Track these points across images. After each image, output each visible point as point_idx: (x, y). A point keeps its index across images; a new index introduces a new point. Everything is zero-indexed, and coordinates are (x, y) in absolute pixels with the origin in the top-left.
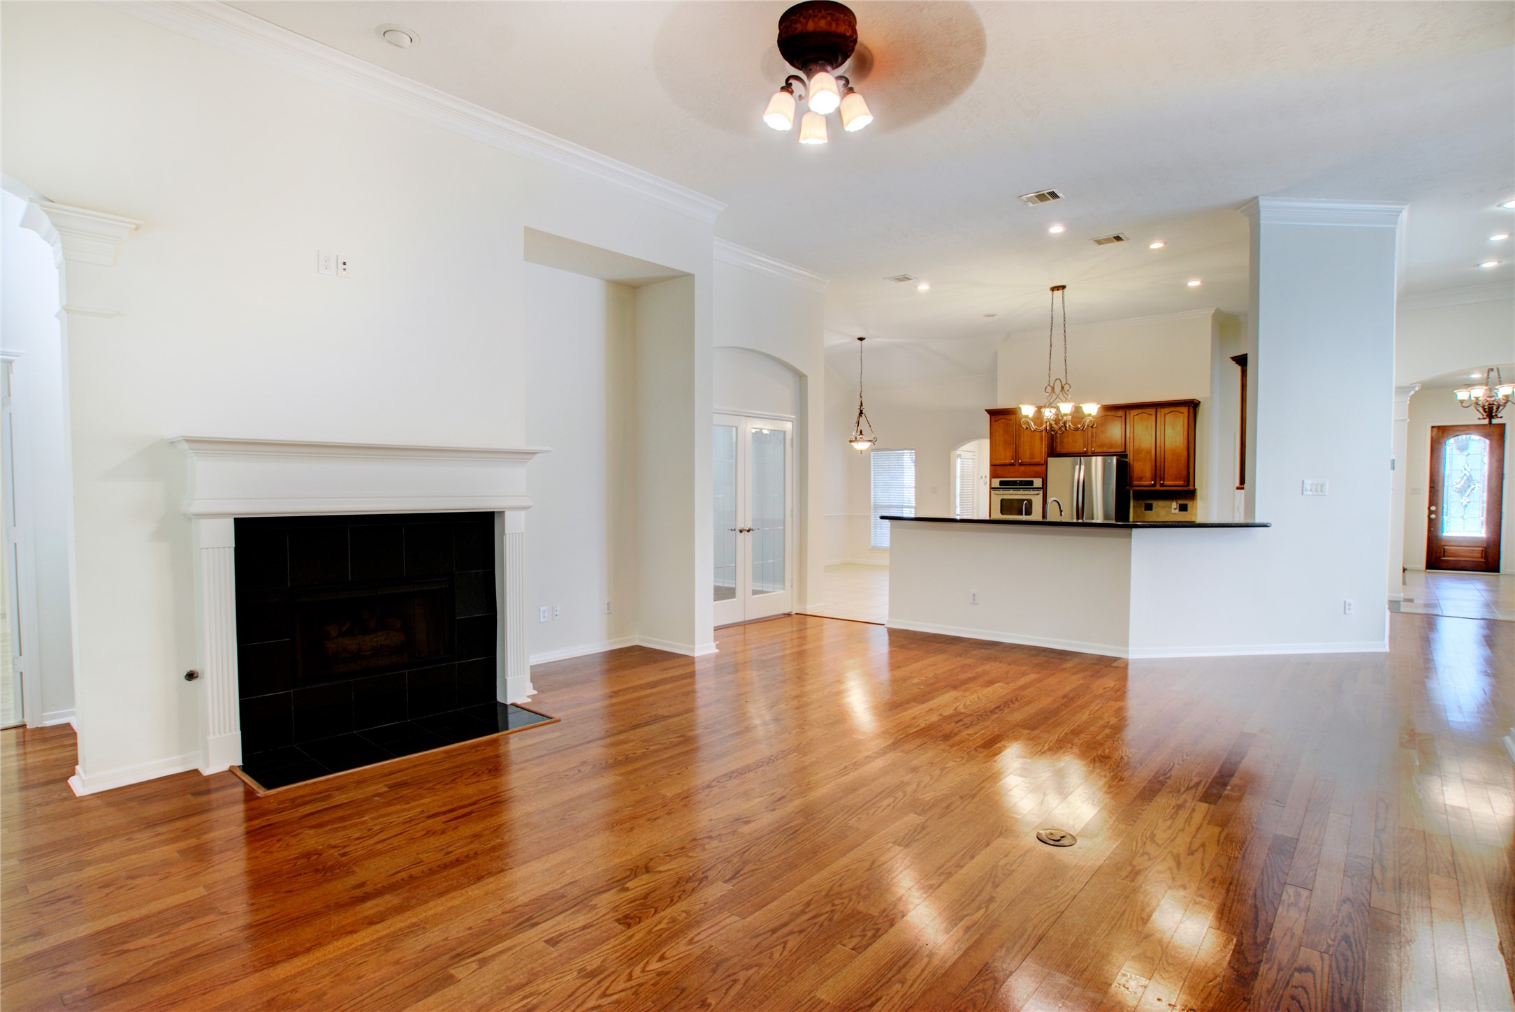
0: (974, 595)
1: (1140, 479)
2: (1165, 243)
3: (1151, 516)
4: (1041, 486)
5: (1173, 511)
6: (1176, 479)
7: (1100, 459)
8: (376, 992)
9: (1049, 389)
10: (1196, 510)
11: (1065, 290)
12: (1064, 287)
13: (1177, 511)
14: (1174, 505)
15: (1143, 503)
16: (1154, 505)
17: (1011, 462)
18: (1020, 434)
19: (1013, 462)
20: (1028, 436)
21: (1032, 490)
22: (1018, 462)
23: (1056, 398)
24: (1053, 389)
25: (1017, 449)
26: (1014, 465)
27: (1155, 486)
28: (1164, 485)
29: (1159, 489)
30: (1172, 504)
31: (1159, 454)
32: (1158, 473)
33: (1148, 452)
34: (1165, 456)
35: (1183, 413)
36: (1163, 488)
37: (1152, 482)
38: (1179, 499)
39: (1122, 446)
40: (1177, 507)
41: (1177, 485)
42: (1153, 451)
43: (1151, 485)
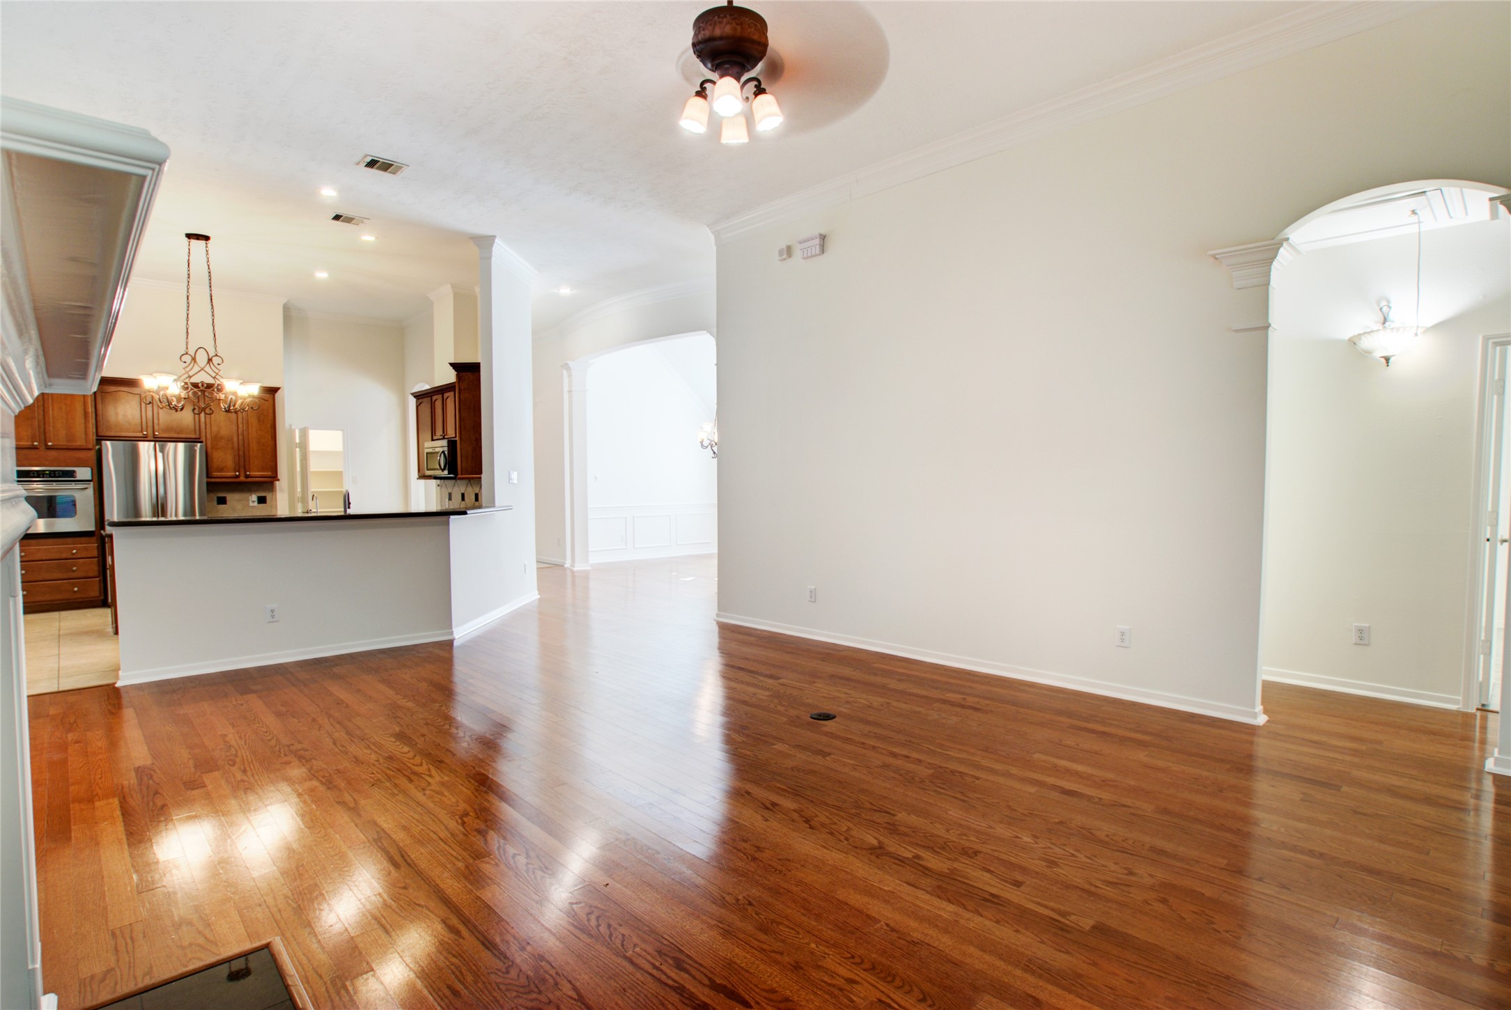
0: (272, 611)
1: (221, 470)
2: (377, 238)
3: (225, 511)
4: (90, 478)
5: (251, 504)
6: (263, 470)
7: (181, 446)
8: (1143, 965)
9: (187, 358)
10: (276, 502)
11: (210, 242)
12: (207, 238)
13: (256, 504)
14: (254, 497)
15: (214, 497)
16: (228, 499)
17: (33, 445)
18: (46, 405)
19: (37, 445)
20: (61, 409)
21: (73, 483)
22: (46, 445)
23: (200, 371)
24: (194, 359)
25: (42, 426)
26: (38, 448)
27: (239, 478)
28: (250, 476)
29: (244, 481)
30: (250, 497)
31: (242, 443)
32: (242, 463)
33: (229, 440)
34: (248, 445)
35: (268, 401)
36: (249, 480)
37: (237, 473)
38: (257, 491)
39: (196, 431)
40: (255, 499)
41: (265, 476)
42: (235, 439)
43: (234, 476)
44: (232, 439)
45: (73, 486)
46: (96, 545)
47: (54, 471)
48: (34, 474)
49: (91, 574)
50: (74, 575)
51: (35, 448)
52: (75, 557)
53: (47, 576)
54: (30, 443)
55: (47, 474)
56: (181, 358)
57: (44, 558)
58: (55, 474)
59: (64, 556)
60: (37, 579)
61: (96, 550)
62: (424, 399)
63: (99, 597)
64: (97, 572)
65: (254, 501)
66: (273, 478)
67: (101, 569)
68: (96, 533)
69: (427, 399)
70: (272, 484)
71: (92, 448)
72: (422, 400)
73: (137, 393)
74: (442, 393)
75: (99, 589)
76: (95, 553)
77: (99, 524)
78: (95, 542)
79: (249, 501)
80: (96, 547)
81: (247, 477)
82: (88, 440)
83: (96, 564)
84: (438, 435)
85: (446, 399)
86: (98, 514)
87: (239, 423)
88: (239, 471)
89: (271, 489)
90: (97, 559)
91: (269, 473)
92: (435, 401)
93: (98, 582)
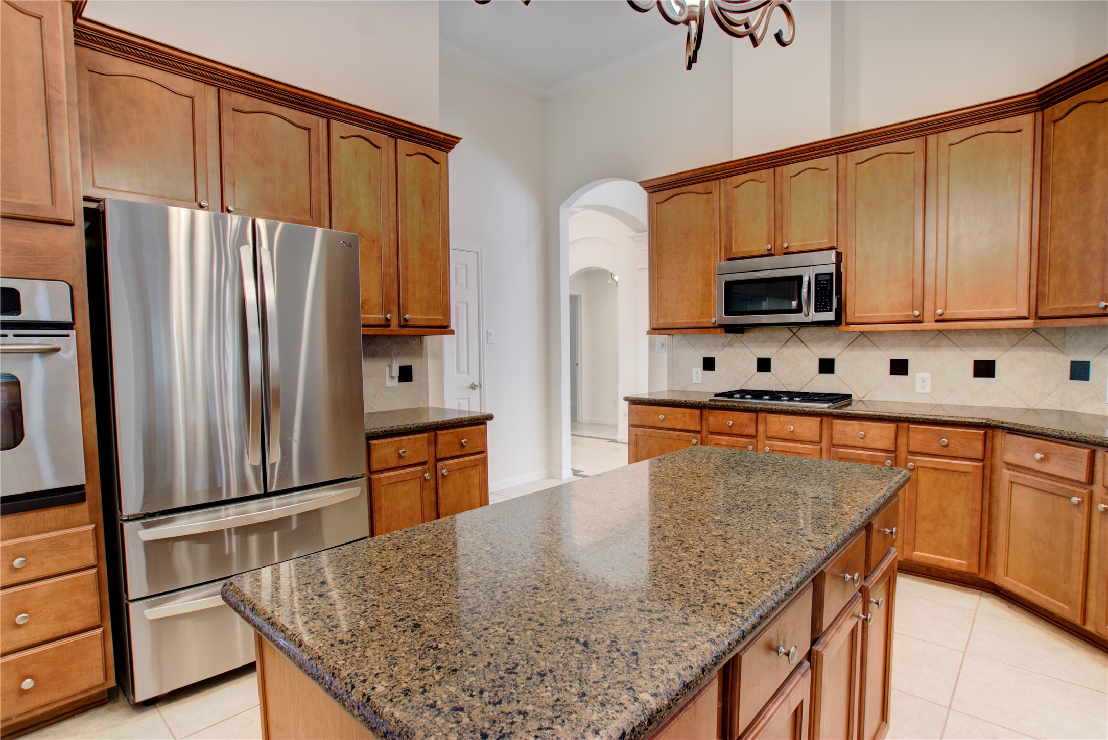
5: (389, 383)
6: (428, 310)
13: (395, 383)
14: (395, 369)
21: (11, 333)
27: (389, 326)
28: (409, 323)
29: (396, 333)
30: (387, 368)
31: (395, 249)
32: (396, 294)
33: (374, 241)
34: (406, 255)
35: (438, 163)
36: (406, 331)
37: (388, 316)
38: (398, 355)
39: (313, 212)
40: (396, 373)
41: (433, 323)
42: (384, 240)
43: (383, 322)
44: (378, 238)
46: (92, 528)
49: (75, 624)
50: (21, 637)
52: (20, 577)
61: (92, 544)
62: (684, 188)
63: (103, 684)
64: (97, 613)
65: (392, 377)
66: (443, 328)
67: (106, 597)
68: (88, 490)
69: (700, 187)
70: (422, 342)
71: (70, 218)
72: (675, 191)
73: (183, 92)
74: (774, 166)
75: (100, 663)
76: (88, 553)
77: (96, 462)
78: (87, 519)
79: (388, 377)
80: (90, 535)
81: (404, 324)
82: (59, 193)
83: (93, 587)
84: (746, 249)
85: (792, 177)
86: (95, 431)
87: (391, 205)
88: (389, 312)
89: (419, 352)
90: (94, 570)
91: (436, 318)
92: (737, 187)
93: (98, 643)
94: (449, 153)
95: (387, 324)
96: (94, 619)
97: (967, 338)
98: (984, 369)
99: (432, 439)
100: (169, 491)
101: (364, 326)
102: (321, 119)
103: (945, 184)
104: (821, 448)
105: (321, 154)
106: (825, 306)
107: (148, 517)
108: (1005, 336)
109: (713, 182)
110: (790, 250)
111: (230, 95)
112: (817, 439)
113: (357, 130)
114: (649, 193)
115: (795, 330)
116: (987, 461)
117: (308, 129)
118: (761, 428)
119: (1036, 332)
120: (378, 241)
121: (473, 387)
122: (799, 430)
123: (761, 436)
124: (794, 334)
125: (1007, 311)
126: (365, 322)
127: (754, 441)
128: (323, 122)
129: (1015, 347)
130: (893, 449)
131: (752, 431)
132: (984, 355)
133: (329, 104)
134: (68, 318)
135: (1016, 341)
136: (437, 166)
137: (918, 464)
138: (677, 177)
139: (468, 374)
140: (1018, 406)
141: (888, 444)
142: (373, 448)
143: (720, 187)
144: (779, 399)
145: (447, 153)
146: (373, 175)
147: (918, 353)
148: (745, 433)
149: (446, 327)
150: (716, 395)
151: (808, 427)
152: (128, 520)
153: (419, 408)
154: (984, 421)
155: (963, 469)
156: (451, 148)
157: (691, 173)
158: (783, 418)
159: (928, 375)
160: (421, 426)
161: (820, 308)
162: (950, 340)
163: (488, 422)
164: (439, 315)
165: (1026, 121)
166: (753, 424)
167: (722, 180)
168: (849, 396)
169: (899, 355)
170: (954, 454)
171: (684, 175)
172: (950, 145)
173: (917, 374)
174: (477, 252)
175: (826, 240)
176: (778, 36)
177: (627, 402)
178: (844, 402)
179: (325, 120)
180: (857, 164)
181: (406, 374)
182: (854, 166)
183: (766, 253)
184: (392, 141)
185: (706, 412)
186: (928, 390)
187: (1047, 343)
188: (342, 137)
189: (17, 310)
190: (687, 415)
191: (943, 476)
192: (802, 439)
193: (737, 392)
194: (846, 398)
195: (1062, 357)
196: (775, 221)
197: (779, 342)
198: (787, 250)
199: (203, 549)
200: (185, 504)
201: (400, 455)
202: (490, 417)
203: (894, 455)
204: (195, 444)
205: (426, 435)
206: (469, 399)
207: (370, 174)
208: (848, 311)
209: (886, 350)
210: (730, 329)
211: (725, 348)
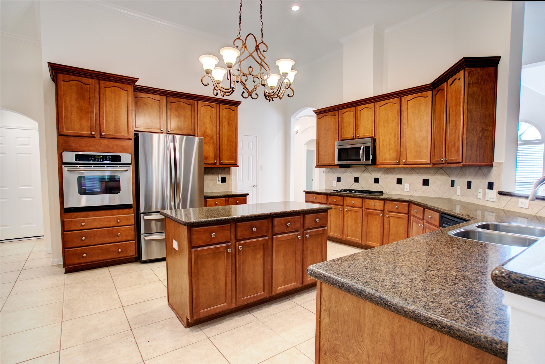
1: (207, 158)
5: (218, 183)
6: (230, 159)
10: (231, 182)
13: (220, 183)
17: (92, 134)
18: (101, 102)
19: (94, 134)
20: (111, 106)
21: (119, 166)
22: (101, 134)
23: (249, 56)
24: (245, 44)
25: (98, 119)
26: (94, 137)
27: (216, 164)
28: (222, 163)
29: (218, 166)
30: (217, 178)
31: (219, 139)
32: (218, 154)
33: (211, 137)
34: (222, 142)
35: (234, 111)
36: (221, 166)
37: (216, 161)
38: (221, 174)
39: (192, 130)
40: (220, 179)
41: (231, 163)
42: (215, 137)
43: (214, 163)
44: (213, 136)
45: (119, 168)
46: (134, 215)
47: (106, 156)
48: (92, 158)
49: (130, 238)
50: (118, 239)
51: (92, 136)
52: (119, 225)
53: (101, 241)
54: (90, 133)
55: (101, 158)
56: (235, 40)
57: (99, 226)
58: (106, 158)
59: (112, 224)
60: (93, 244)
61: (134, 219)
62: (327, 113)
63: (135, 255)
64: (134, 236)
65: (219, 181)
66: (236, 165)
67: (136, 233)
68: (133, 205)
69: (332, 113)
70: (230, 169)
71: (131, 138)
72: (325, 114)
73: (158, 100)
74: (355, 106)
75: (134, 249)
76: (133, 221)
77: (135, 199)
78: (133, 213)
79: (217, 181)
80: (133, 217)
81: (221, 164)
82: (129, 132)
83: (133, 230)
84: (347, 137)
85: (361, 110)
86: (135, 191)
87: (217, 126)
88: (216, 160)
89: (229, 172)
90: (134, 226)
91: (233, 162)
92: (344, 113)
93: (134, 244)
94: (238, 107)
95: (215, 163)
96: (133, 238)
97: (421, 171)
98: (426, 183)
99: (227, 200)
100: (150, 207)
101: (205, 164)
102: (195, 101)
103: (406, 115)
104: (362, 210)
105: (195, 112)
106: (368, 159)
107: (146, 213)
108: (432, 170)
109: (336, 112)
110: (360, 137)
111: (170, 98)
112: (361, 207)
113: (206, 103)
114: (317, 115)
115: (366, 167)
116: (409, 214)
117: (192, 105)
118: (345, 202)
119: (442, 169)
120: (213, 137)
121: (254, 186)
122: (356, 203)
123: (345, 205)
124: (366, 168)
125: (424, 161)
126: (206, 163)
127: (343, 207)
128: (196, 102)
129: (435, 175)
130: (383, 210)
131: (342, 203)
132: (426, 177)
133: (198, 97)
134: (130, 163)
135: (435, 172)
136: (233, 111)
137: (390, 215)
138: (325, 109)
139: (252, 181)
140: (436, 197)
141: (381, 208)
142: (207, 201)
143: (339, 113)
144: (352, 192)
145: (237, 107)
146: (211, 117)
147: (406, 176)
148: (340, 204)
149: (236, 164)
150: (334, 190)
151: (358, 202)
152: (142, 214)
153: (228, 191)
154: (408, 200)
155: (402, 217)
156: (238, 105)
157: (328, 108)
158: (351, 199)
159: (408, 185)
160: (223, 196)
161: (366, 159)
162: (415, 171)
163: (247, 196)
164: (233, 161)
165: (429, 93)
166: (342, 201)
167: (339, 111)
168: (382, 192)
169: (399, 177)
170: (400, 212)
171: (327, 109)
172: (408, 101)
173: (405, 184)
174: (257, 136)
175: (371, 134)
176: (288, 95)
177: (305, 193)
178: (380, 194)
179: (197, 101)
180: (380, 106)
181: (224, 180)
182: (379, 107)
183: (353, 138)
184: (218, 105)
185: (329, 196)
186: (408, 190)
187: (445, 173)
188: (202, 106)
189: (120, 161)
190: (322, 197)
191: (397, 220)
192: (356, 206)
193: (348, 190)
194: (381, 193)
195: (449, 178)
196: (355, 126)
197: (361, 171)
198: (359, 137)
199: (159, 223)
200: (154, 211)
201: (216, 204)
202: (248, 194)
203: (383, 212)
204: (158, 195)
205: (225, 199)
206: (252, 190)
207: (210, 117)
208: (377, 160)
209: (395, 175)
210: (341, 166)
211: (344, 173)
